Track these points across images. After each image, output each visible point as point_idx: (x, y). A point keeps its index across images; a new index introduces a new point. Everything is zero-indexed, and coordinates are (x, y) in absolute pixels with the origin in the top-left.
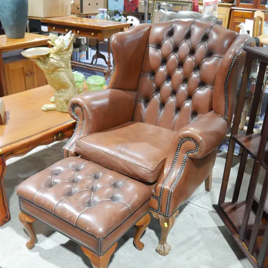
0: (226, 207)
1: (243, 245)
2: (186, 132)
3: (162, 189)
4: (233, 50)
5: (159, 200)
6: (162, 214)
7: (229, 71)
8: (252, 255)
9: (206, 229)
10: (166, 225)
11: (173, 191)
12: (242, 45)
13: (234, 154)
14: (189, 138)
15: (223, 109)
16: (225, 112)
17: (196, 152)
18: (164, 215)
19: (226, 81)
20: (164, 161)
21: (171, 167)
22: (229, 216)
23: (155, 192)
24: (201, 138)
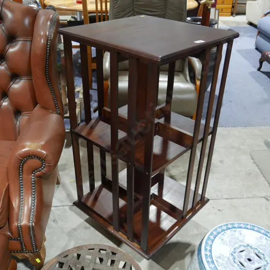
0: (88, 201)
1: (120, 235)
2: (23, 150)
3: (19, 228)
4: (42, 33)
5: (20, 240)
6: (29, 252)
7: (47, 59)
8: (132, 242)
9: (75, 229)
10: (38, 261)
11: (33, 224)
12: (49, 23)
13: (66, 131)
14: (30, 156)
15: (52, 104)
16: (55, 106)
17: (45, 169)
18: (31, 252)
19: (46, 71)
20: (8, 190)
21: (20, 196)
22: (95, 209)
23: (12, 234)
24: (45, 152)
